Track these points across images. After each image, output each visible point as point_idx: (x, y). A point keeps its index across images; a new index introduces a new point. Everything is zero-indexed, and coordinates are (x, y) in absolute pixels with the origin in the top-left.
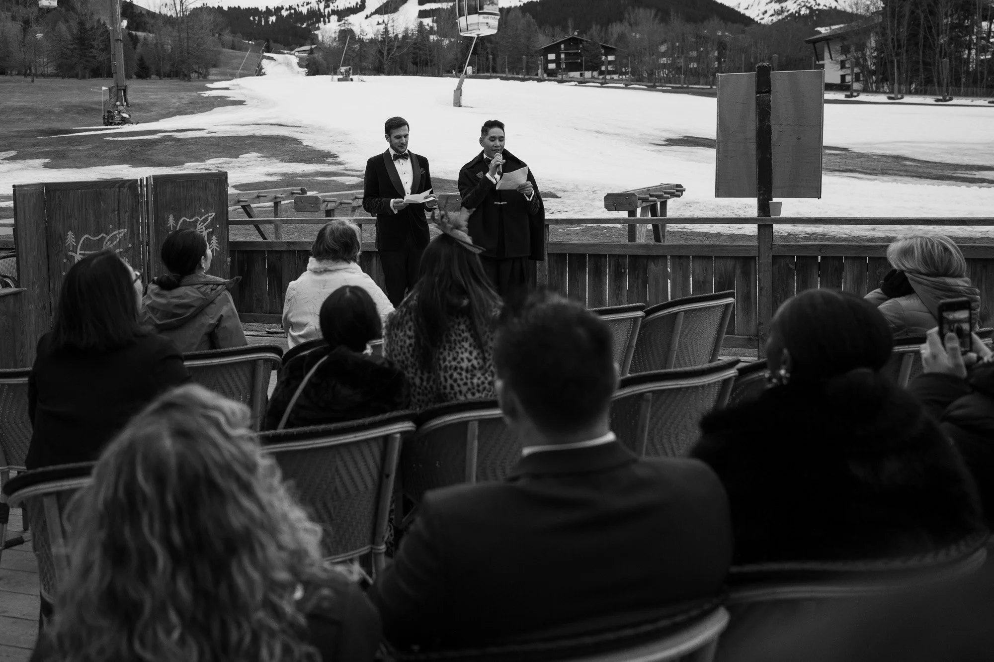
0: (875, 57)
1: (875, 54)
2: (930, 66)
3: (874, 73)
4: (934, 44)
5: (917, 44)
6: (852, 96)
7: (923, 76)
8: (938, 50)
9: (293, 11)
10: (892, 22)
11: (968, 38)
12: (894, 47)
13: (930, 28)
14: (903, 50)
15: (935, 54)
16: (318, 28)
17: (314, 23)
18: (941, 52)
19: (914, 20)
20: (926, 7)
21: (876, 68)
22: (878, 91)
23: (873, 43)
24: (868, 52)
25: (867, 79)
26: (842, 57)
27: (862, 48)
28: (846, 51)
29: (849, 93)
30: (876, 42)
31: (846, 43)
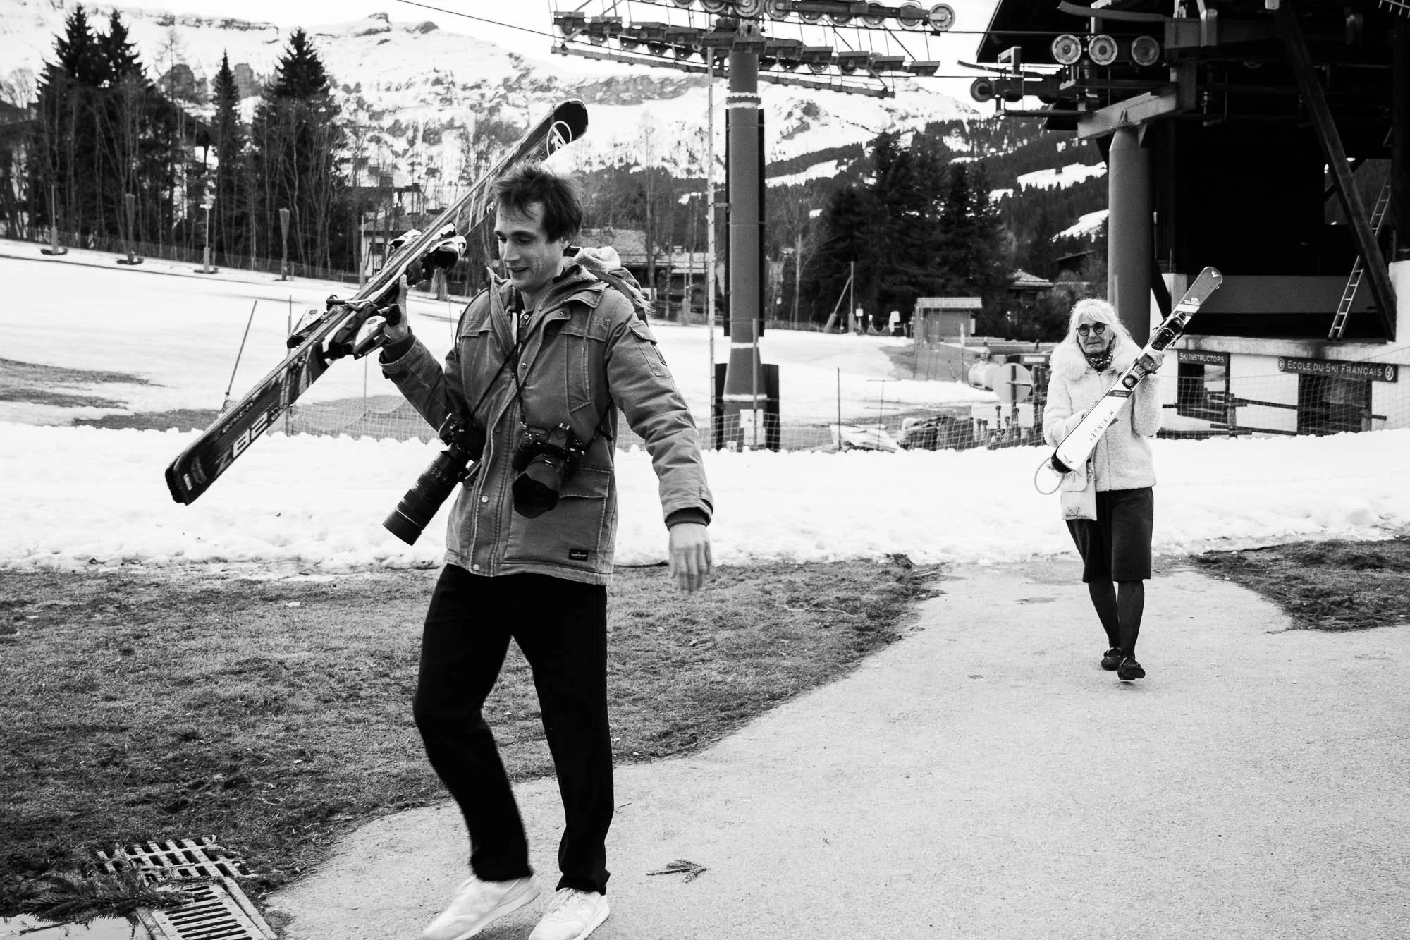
0: (27, 180)
1: (26, 175)
2: (113, 203)
3: (24, 206)
4: (118, 169)
5: (91, 164)
7: (102, 220)
8: (123, 180)
10: (51, 122)
11: (169, 168)
12: (54, 164)
13: (109, 141)
14: (71, 172)
15: (120, 186)
18: (128, 183)
19: (86, 126)
20: (103, 105)
21: (29, 198)
22: (31, 239)
23: (23, 156)
24: (14, 169)
25: (14, 218)
27: (6, 161)
30: (29, 151)
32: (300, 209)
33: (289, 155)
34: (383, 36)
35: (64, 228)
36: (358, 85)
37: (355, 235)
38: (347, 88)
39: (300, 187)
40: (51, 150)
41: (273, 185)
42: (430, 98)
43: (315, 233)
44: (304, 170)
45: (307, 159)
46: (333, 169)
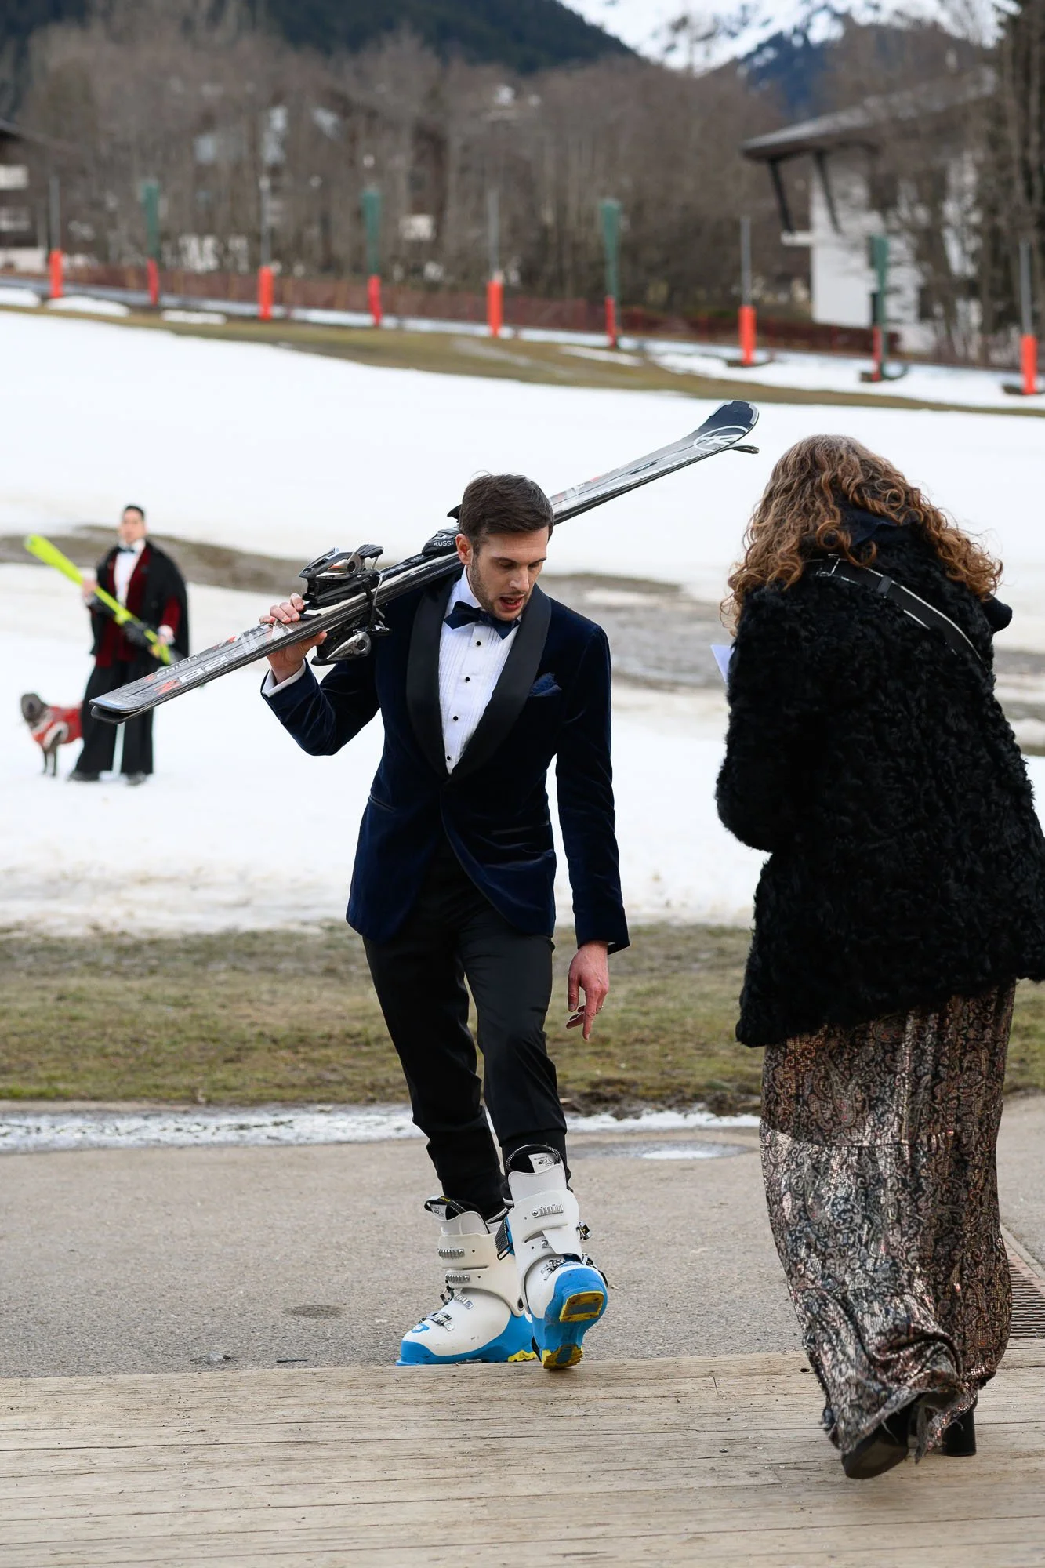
0: (976, 230)
1: (975, 218)
3: (971, 289)
21: (980, 271)
22: (985, 364)
23: (970, 178)
24: (951, 209)
25: (951, 315)
26: (872, 222)
27: (935, 190)
28: (882, 200)
29: (869, 365)
30: (979, 167)
31: (882, 167)
40: (1025, 162)
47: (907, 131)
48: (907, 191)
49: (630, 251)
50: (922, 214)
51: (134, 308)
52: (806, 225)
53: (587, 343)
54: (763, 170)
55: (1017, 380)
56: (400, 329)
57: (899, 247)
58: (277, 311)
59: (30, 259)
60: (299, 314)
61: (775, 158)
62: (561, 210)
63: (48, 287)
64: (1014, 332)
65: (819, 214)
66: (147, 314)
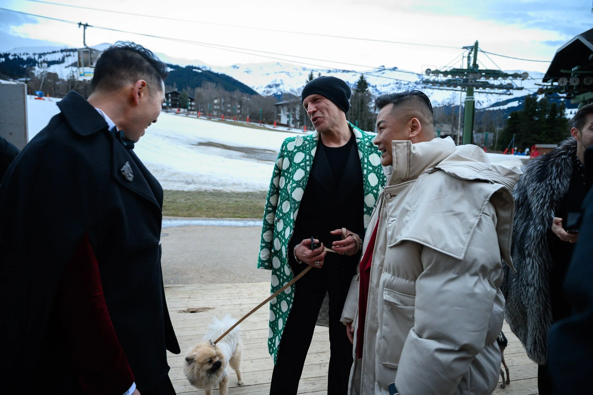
0: (299, 114)
3: (298, 121)
6: (289, 129)
9: (17, 57)
16: (34, 69)
17: (32, 66)
21: (300, 119)
22: (300, 128)
24: (296, 112)
25: (296, 123)
26: (288, 113)
27: (294, 110)
28: (289, 110)
29: (288, 128)
30: (300, 108)
31: (289, 107)
32: (361, 120)
33: (358, 107)
34: (383, 71)
35: (307, 126)
36: (376, 86)
37: (374, 127)
38: (373, 86)
39: (361, 115)
41: (354, 114)
42: (395, 88)
43: (364, 126)
44: (362, 111)
45: (363, 107)
46: (369, 110)
47: (292, 103)
48: (291, 110)
49: (262, 115)
50: (293, 112)
51: (208, 118)
52: (280, 113)
53: (258, 125)
54: (276, 107)
55: (304, 131)
56: (237, 122)
57: (291, 116)
58: (224, 119)
59: (195, 113)
60: (227, 120)
61: (277, 105)
62: (254, 110)
63: (198, 115)
64: (303, 126)
65: (282, 112)
66: (209, 119)
